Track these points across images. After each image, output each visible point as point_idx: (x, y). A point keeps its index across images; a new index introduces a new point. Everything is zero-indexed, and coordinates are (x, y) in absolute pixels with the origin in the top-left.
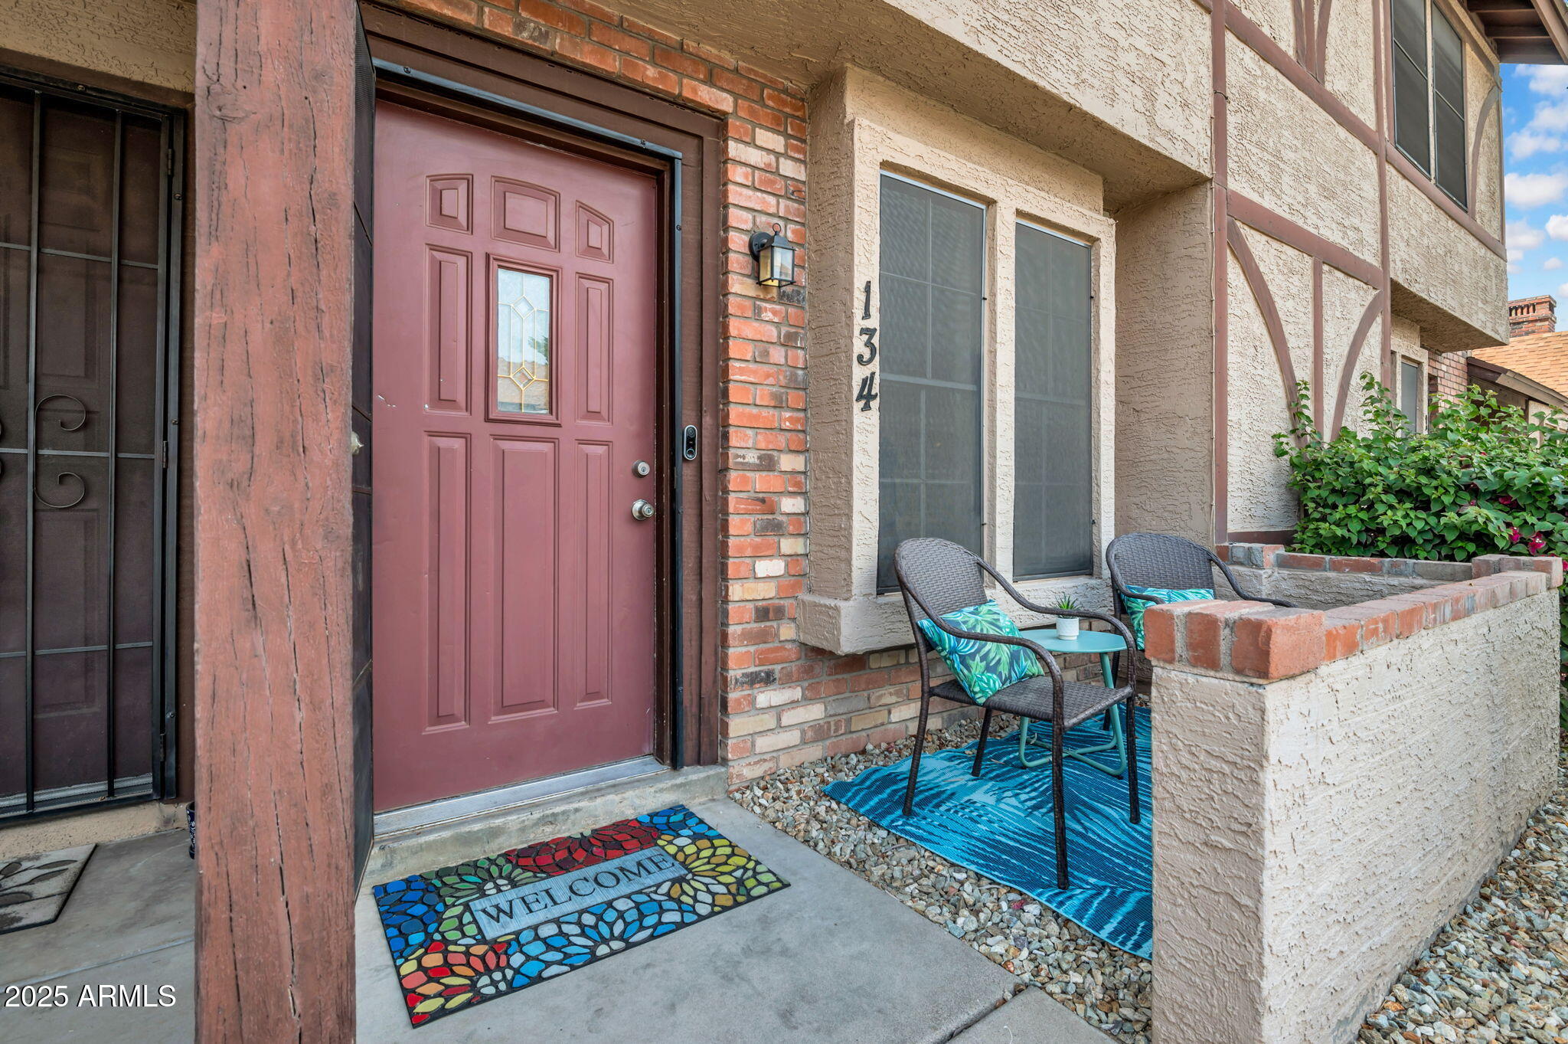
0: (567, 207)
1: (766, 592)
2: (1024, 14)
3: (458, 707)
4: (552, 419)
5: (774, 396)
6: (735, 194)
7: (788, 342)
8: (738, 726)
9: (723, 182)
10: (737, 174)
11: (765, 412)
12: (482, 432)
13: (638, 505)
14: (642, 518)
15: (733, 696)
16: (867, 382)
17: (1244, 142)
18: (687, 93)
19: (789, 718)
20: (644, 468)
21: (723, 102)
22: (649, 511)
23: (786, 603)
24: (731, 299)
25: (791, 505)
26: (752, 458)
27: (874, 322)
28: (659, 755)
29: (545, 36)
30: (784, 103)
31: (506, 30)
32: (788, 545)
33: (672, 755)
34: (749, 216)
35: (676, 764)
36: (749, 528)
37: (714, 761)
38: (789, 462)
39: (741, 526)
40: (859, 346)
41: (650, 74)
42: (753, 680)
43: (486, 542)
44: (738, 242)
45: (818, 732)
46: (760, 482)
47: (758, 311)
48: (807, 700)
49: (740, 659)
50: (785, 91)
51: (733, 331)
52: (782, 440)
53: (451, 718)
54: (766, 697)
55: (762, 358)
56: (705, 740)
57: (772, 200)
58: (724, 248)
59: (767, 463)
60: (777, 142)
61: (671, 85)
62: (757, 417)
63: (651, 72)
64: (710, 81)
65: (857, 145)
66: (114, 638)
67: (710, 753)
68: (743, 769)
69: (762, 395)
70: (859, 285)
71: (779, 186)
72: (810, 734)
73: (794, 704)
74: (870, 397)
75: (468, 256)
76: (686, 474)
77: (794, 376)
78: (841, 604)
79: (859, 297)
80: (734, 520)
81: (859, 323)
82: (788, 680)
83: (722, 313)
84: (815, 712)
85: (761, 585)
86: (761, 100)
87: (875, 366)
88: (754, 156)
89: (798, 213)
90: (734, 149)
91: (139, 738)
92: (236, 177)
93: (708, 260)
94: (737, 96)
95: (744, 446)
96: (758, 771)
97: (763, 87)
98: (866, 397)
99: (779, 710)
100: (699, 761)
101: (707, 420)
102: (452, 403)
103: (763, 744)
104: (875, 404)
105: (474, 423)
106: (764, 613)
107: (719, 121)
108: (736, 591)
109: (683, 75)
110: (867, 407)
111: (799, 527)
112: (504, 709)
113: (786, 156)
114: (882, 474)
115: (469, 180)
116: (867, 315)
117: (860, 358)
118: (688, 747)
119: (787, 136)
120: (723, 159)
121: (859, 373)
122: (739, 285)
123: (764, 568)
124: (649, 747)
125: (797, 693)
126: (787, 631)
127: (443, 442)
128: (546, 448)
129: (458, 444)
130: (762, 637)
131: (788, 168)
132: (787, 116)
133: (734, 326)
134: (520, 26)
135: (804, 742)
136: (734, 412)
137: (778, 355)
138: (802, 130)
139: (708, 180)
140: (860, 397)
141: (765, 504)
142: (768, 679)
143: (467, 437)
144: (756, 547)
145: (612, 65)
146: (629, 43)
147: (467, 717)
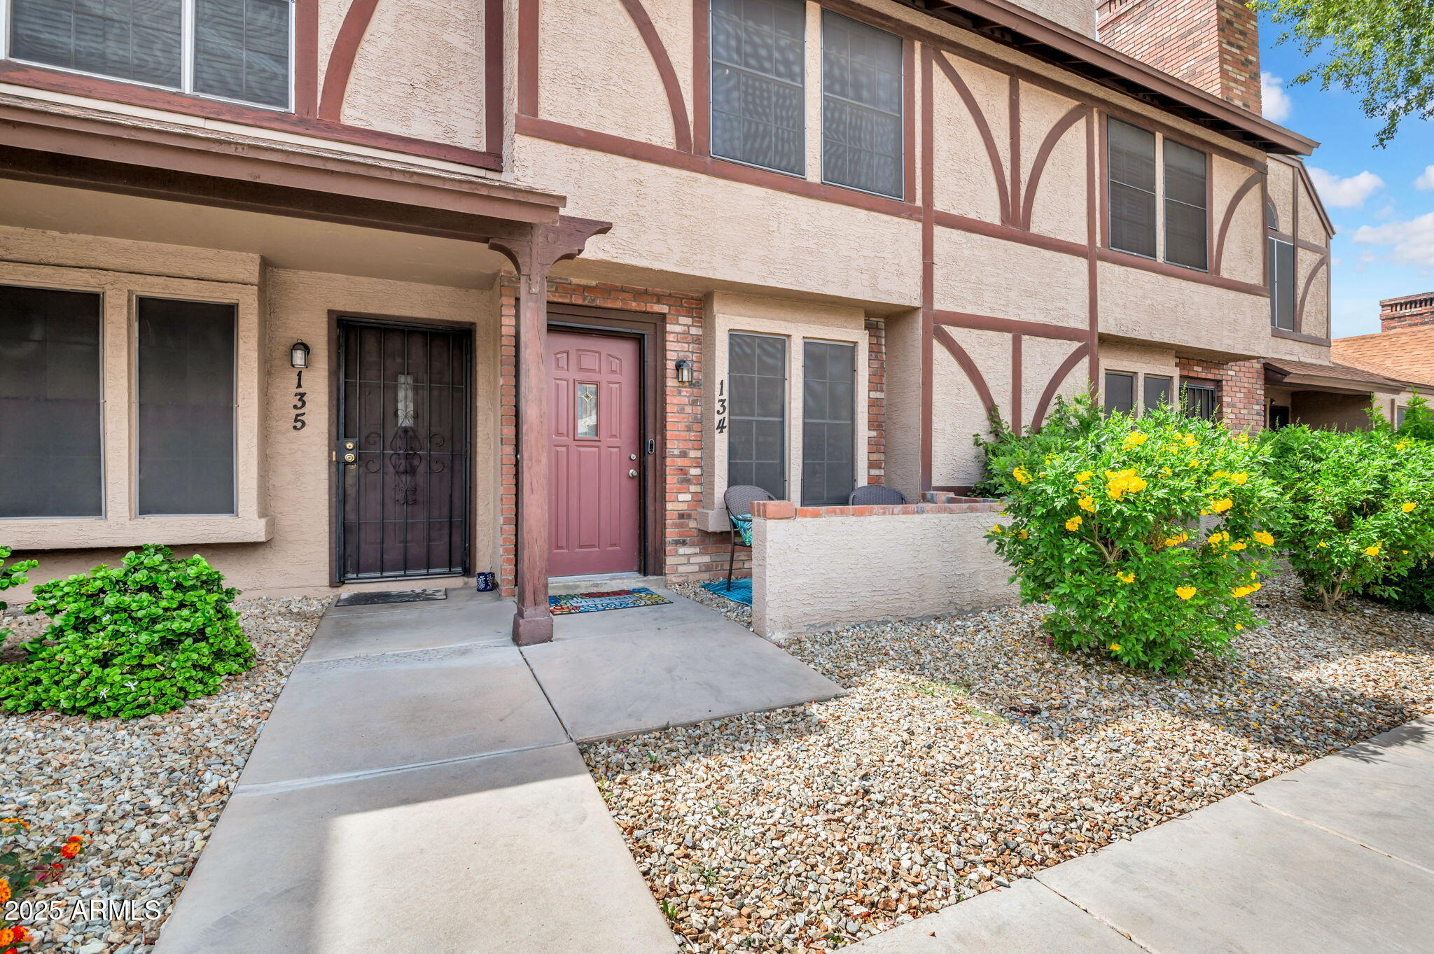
0: (603, 356)
1: (683, 507)
2: (791, 262)
3: (565, 545)
4: (597, 438)
5: (687, 426)
6: (669, 346)
7: (694, 403)
8: (670, 560)
9: (664, 341)
10: (670, 337)
11: (682, 433)
12: (573, 444)
13: (631, 471)
14: (633, 477)
15: (668, 548)
16: (721, 422)
17: (950, 282)
18: (649, 309)
19: (693, 560)
20: (633, 457)
21: (664, 309)
22: (635, 474)
23: (693, 512)
24: (668, 389)
25: (695, 472)
26: (676, 452)
27: (725, 396)
28: (639, 571)
29: (593, 300)
30: (692, 304)
31: (580, 302)
32: (693, 488)
33: (644, 571)
34: (676, 354)
35: (645, 574)
36: (675, 481)
37: (661, 574)
38: (693, 454)
39: (672, 480)
40: (718, 406)
41: (634, 305)
42: (677, 543)
43: (574, 471)
44: (671, 365)
45: (707, 568)
46: (680, 462)
47: (679, 392)
48: (702, 553)
49: (671, 534)
50: (692, 298)
51: (668, 401)
52: (690, 445)
53: (562, 548)
54: (682, 550)
55: (682, 411)
56: (657, 566)
57: (686, 345)
58: (664, 367)
59: (684, 454)
60: (688, 321)
61: (641, 307)
62: (679, 436)
63: (634, 304)
64: (659, 302)
65: (717, 325)
66: (451, 518)
67: (659, 571)
68: (672, 578)
69: (681, 426)
70: (718, 382)
71: (690, 338)
72: (703, 568)
73: (696, 554)
74: (723, 427)
75: (567, 380)
76: (650, 459)
77: (696, 418)
78: (710, 512)
79: (718, 387)
80: (668, 478)
81: (717, 397)
82: (693, 545)
83: (664, 393)
84: (706, 559)
85: (680, 504)
86: (681, 306)
87: (726, 414)
88: (678, 329)
89: (698, 349)
90: (669, 327)
91: (457, 557)
92: (529, 412)
93: (659, 373)
94: (670, 306)
95: (673, 447)
96: (680, 580)
97: (681, 299)
98: (721, 428)
99: (689, 556)
100: (654, 574)
101: (658, 437)
102: (562, 434)
103: (681, 569)
104: (726, 430)
105: (569, 441)
106: (682, 516)
107: (663, 317)
108: (669, 506)
109: (646, 303)
110: (721, 432)
111: (698, 480)
112: (581, 547)
113: (693, 325)
114: (729, 458)
115: (568, 353)
116: (721, 394)
117: (718, 412)
118: (650, 568)
119: (693, 317)
120: (664, 331)
121: (718, 418)
122: (671, 382)
123: (682, 497)
124: (636, 568)
125: (697, 550)
126: (692, 524)
127: (559, 449)
128: (595, 450)
129: (564, 449)
130: (681, 526)
131: (694, 331)
132: (693, 309)
133: (669, 399)
134: (584, 299)
135: (700, 571)
136: (669, 434)
137: (688, 409)
138: (700, 313)
139: (659, 341)
140: (718, 428)
141: (683, 471)
142: (684, 543)
143: (567, 446)
144: (679, 489)
145: (619, 305)
146: (625, 295)
147: (567, 548)
